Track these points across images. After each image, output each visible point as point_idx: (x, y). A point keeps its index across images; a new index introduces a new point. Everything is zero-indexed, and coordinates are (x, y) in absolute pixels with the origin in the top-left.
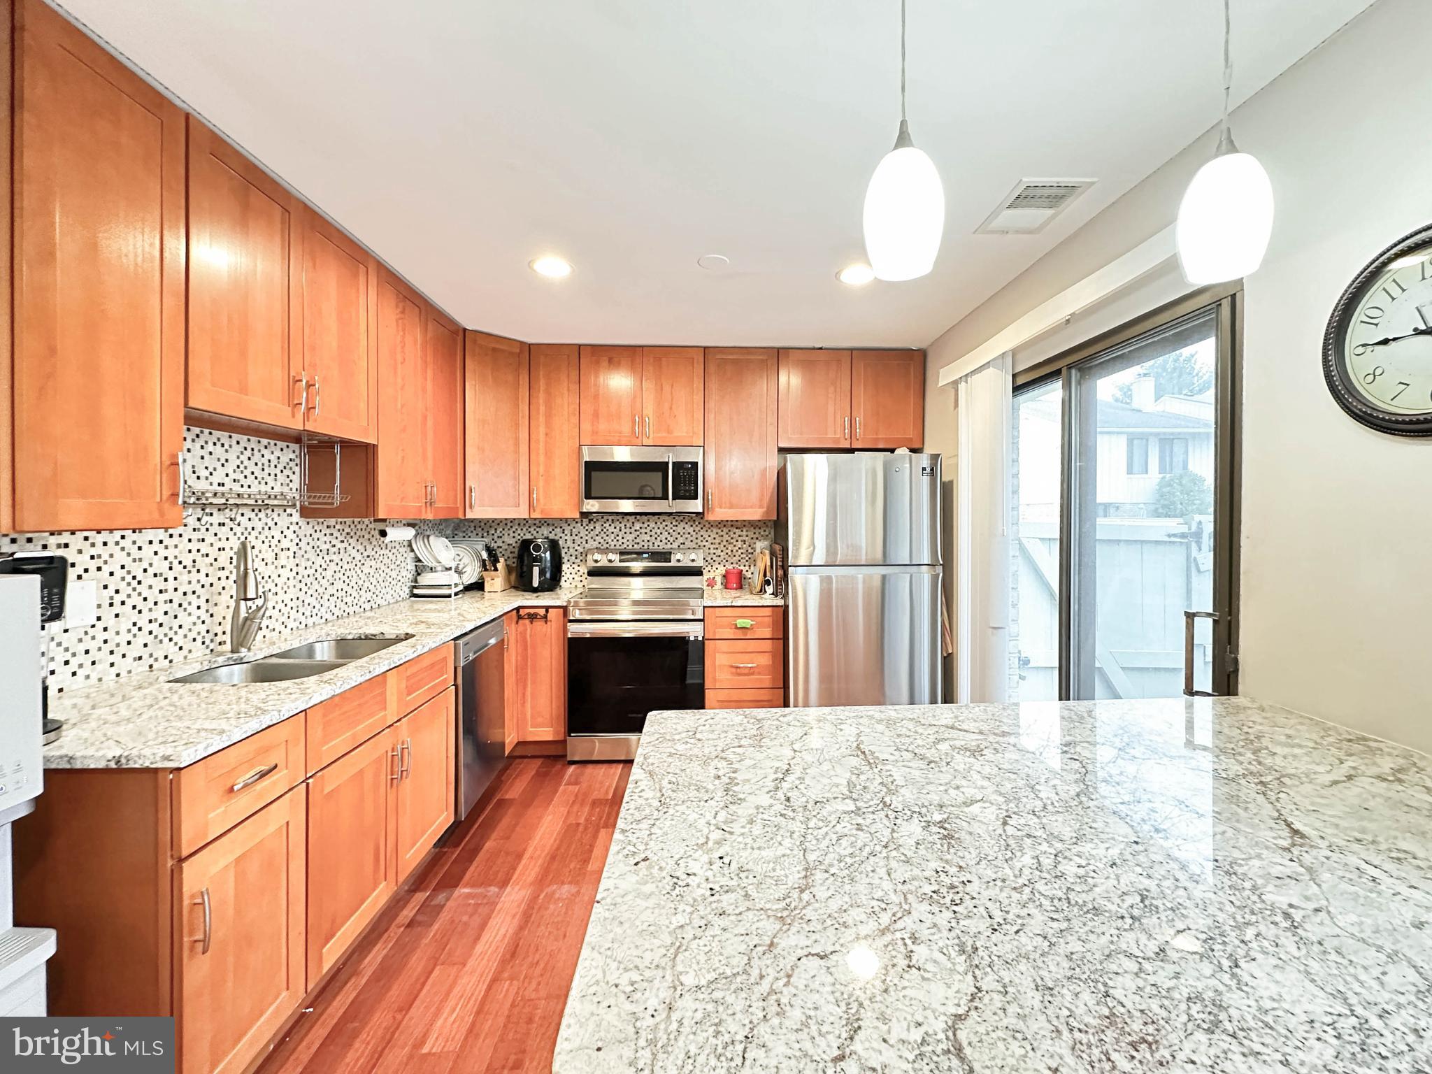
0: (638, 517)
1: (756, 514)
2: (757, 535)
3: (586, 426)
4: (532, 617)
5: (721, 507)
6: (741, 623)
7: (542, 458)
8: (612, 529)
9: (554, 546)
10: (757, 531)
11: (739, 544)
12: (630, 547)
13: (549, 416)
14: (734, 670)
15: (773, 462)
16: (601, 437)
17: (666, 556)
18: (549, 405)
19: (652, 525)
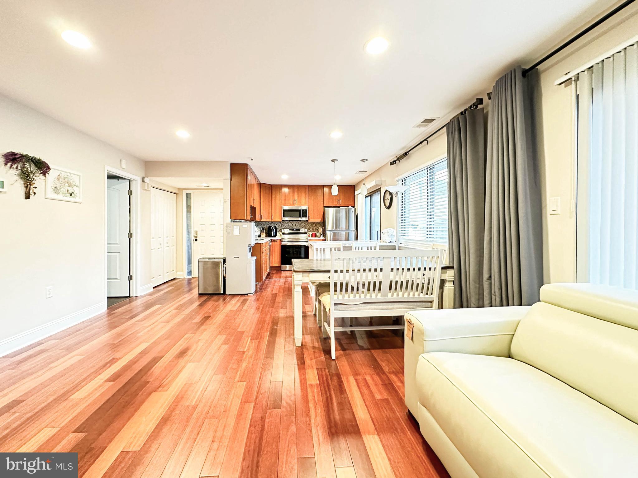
0: (293, 221)
1: (319, 220)
3: (283, 202)
4: (274, 241)
5: (311, 219)
7: (274, 209)
8: (287, 224)
9: (275, 227)
10: (319, 224)
11: (315, 227)
12: (291, 228)
13: (275, 200)
15: (322, 209)
16: (287, 204)
17: (299, 230)
18: (275, 198)
19: (296, 223)
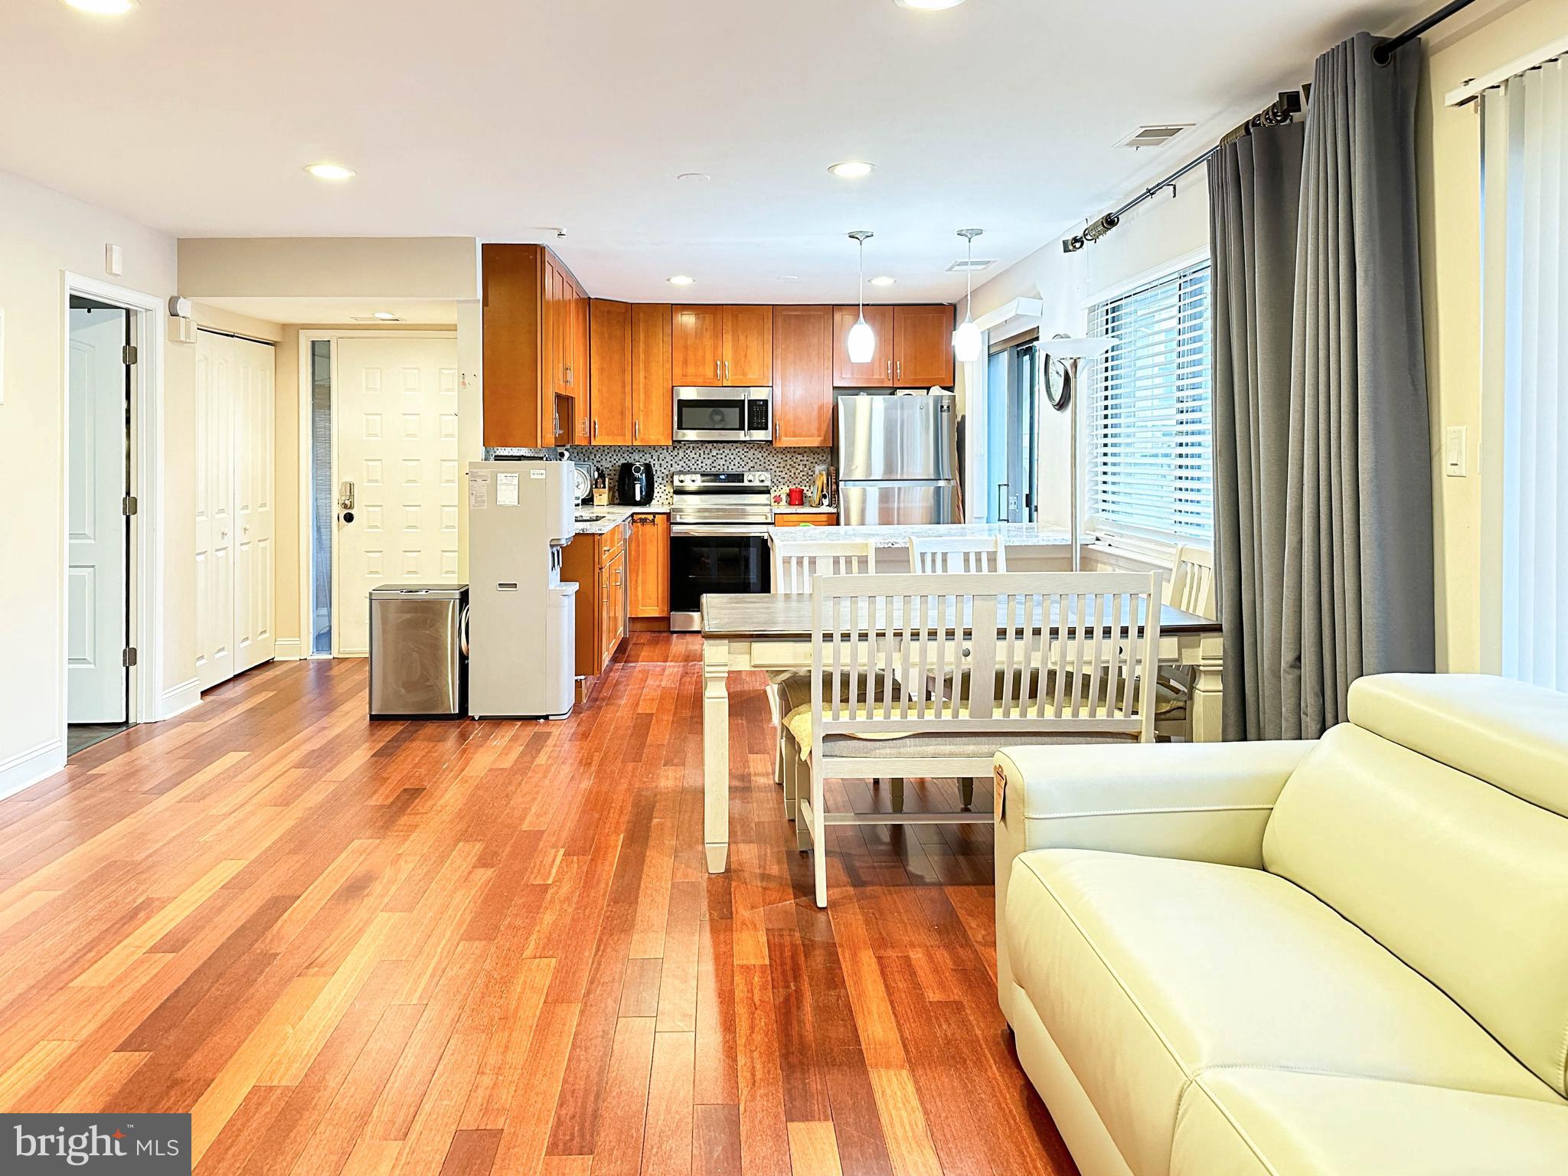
0: (715, 445)
1: (815, 442)
2: (816, 460)
3: (677, 371)
4: (643, 521)
5: (786, 436)
7: (642, 396)
8: (692, 455)
9: (648, 468)
10: (816, 456)
11: (801, 468)
12: (709, 469)
13: (647, 363)
15: (828, 397)
16: (689, 380)
17: (739, 477)
18: (647, 353)
19: (727, 451)
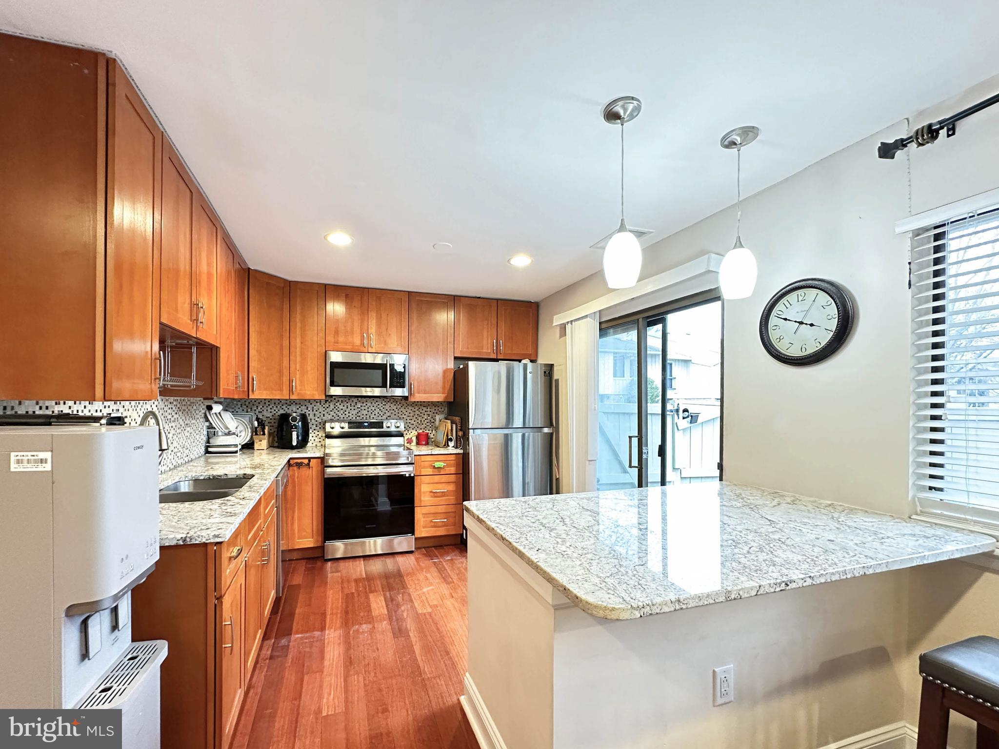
0: (360, 399)
1: (439, 397)
2: (436, 411)
3: (330, 338)
5: (419, 393)
6: (437, 464)
7: (298, 358)
8: (341, 407)
9: (304, 418)
10: (436, 408)
11: (426, 417)
12: (354, 418)
13: (303, 331)
14: (432, 494)
15: (451, 365)
16: (340, 346)
17: (380, 425)
18: (303, 321)
19: (369, 404)
